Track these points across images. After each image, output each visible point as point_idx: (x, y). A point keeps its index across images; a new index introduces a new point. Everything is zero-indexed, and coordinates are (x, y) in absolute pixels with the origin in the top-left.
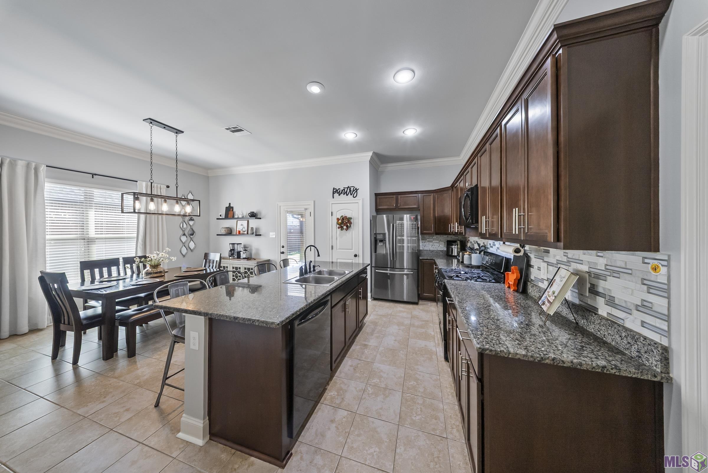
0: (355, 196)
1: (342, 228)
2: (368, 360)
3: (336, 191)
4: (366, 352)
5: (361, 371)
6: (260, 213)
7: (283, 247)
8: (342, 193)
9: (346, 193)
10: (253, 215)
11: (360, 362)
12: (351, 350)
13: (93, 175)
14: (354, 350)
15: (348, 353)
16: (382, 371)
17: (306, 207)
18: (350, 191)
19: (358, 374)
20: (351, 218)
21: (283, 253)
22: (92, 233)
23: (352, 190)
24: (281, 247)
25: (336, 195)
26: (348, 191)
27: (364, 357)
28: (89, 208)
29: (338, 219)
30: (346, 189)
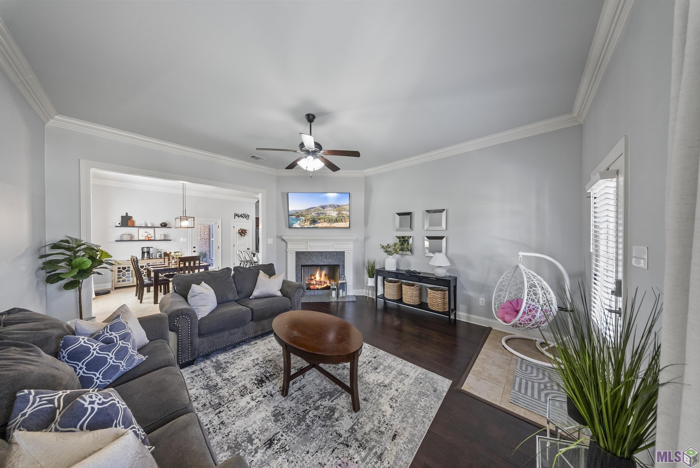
0: (248, 219)
1: (241, 235)
3: (236, 215)
6: (170, 224)
7: (194, 247)
8: (240, 216)
9: (242, 217)
10: (164, 225)
17: (216, 222)
18: (245, 216)
20: (246, 230)
21: (194, 251)
23: (246, 215)
24: (193, 247)
25: (236, 217)
26: (244, 216)
29: (239, 230)
30: (243, 215)
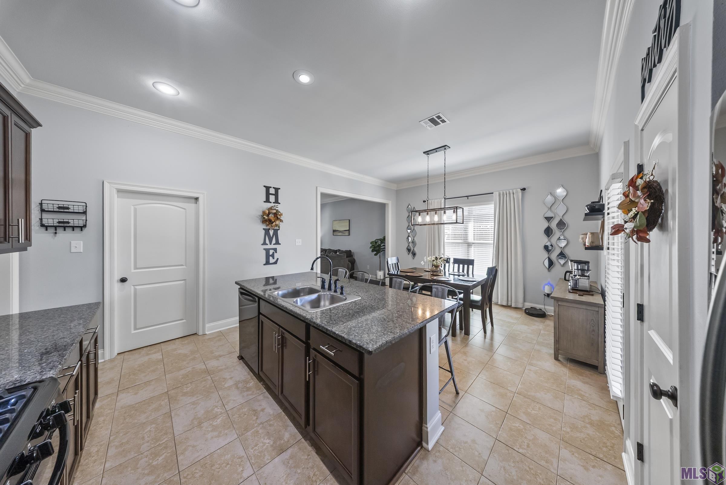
2: (249, 433)
4: (268, 441)
5: (245, 414)
11: (258, 421)
12: (290, 424)
13: (467, 196)
14: (286, 427)
15: (286, 417)
16: (218, 436)
19: (245, 410)
22: (471, 239)
27: (260, 431)
28: (469, 221)
